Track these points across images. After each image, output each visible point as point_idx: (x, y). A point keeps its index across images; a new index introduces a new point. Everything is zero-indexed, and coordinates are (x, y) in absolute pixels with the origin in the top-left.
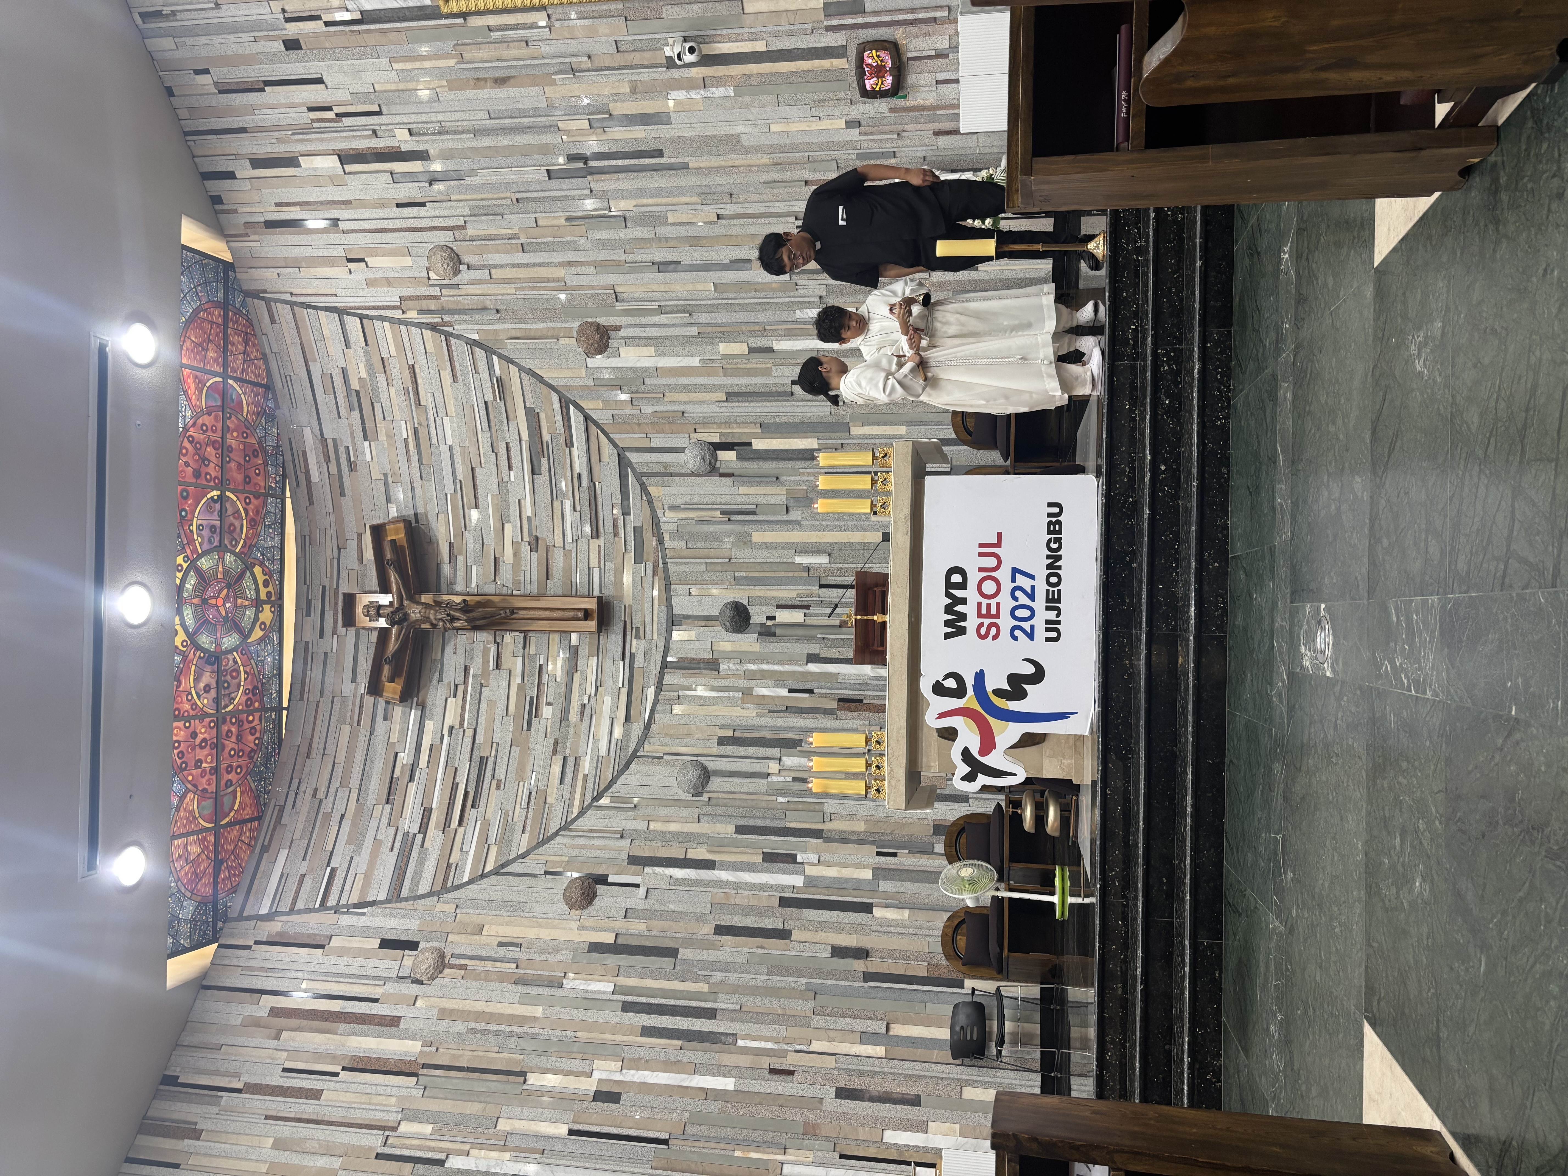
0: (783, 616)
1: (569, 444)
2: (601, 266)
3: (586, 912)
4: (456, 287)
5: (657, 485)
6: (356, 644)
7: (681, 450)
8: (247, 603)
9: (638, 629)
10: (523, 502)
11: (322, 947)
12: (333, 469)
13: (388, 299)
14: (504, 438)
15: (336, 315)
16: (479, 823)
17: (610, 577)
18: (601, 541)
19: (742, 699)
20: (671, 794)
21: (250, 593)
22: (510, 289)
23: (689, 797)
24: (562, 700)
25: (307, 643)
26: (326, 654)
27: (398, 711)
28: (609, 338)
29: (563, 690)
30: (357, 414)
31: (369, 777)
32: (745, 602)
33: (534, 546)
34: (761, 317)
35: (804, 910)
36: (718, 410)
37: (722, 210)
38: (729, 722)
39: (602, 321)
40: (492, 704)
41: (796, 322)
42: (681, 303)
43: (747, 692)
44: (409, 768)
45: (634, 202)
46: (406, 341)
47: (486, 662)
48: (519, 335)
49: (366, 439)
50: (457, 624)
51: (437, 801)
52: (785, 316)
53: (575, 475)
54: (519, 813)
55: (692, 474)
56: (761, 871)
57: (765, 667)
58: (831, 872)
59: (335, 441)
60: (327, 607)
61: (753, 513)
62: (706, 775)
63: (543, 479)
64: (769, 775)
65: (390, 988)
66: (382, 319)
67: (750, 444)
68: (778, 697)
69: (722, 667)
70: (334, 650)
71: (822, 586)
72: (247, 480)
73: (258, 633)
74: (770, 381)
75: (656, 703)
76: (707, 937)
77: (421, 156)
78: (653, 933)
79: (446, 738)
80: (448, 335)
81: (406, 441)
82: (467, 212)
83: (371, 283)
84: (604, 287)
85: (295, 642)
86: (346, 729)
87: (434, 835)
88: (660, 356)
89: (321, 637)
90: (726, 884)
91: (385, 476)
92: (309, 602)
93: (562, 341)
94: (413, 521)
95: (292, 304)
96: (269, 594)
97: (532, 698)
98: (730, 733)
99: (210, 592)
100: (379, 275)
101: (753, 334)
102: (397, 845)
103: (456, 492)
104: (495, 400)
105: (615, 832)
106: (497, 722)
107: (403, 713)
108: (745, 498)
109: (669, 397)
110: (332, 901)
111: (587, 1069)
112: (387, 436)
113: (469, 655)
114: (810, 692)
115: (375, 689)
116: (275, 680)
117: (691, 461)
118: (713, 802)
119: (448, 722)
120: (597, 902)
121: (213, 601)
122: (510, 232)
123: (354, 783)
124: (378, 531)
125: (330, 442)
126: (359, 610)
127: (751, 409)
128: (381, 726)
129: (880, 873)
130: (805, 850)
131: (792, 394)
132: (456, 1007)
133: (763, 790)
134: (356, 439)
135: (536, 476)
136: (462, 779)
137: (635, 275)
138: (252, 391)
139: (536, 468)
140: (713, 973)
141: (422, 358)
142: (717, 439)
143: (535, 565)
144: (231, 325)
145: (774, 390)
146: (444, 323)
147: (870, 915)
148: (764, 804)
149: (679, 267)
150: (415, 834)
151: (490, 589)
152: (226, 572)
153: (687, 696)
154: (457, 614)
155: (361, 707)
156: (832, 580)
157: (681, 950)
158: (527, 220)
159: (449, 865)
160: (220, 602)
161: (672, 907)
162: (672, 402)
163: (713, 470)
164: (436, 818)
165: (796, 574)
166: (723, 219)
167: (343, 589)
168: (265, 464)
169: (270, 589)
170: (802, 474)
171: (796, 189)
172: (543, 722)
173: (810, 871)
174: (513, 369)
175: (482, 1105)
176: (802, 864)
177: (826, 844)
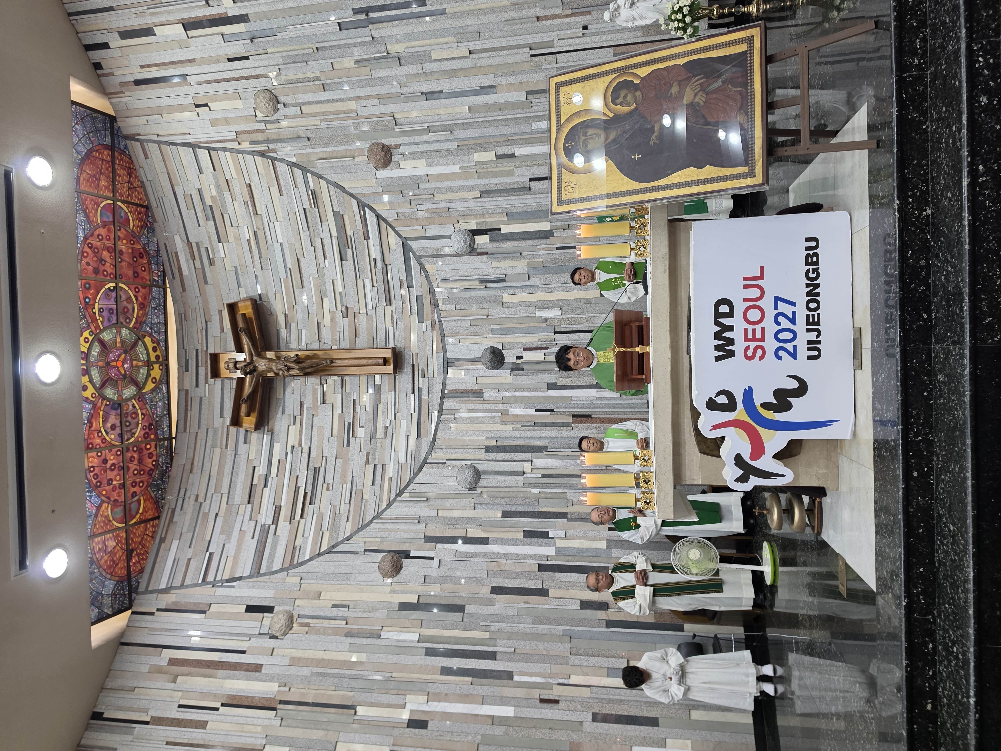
0: (529, 356)
1: (366, 237)
2: (382, 98)
3: (396, 579)
4: (277, 121)
5: (432, 264)
6: (222, 389)
7: (449, 237)
8: (140, 364)
9: (423, 370)
10: (335, 281)
11: (204, 612)
12: (198, 265)
13: (227, 134)
14: (319, 235)
15: (191, 149)
16: (315, 515)
17: (401, 333)
18: (393, 308)
19: (501, 417)
20: (453, 489)
21: (143, 357)
22: (316, 121)
23: (467, 491)
24: (371, 424)
25: (187, 391)
26: (201, 398)
27: (254, 436)
28: (391, 155)
29: (371, 417)
30: (212, 223)
31: (235, 485)
32: (500, 347)
33: (345, 314)
34: (505, 130)
35: (557, 574)
36: (474, 205)
37: (473, 46)
38: (492, 435)
39: (386, 142)
40: (321, 428)
41: (532, 132)
42: (444, 123)
43: (504, 413)
44: (264, 477)
45: (405, 45)
46: (243, 165)
47: (315, 399)
48: (325, 156)
49: (220, 241)
50: (292, 372)
51: (285, 501)
52: (523, 128)
53: (372, 260)
54: (344, 507)
55: (457, 255)
56: (523, 545)
57: (517, 394)
58: (575, 544)
59: (197, 244)
60: (200, 364)
61: (504, 281)
62: (478, 474)
63: (349, 264)
64: (524, 473)
65: (255, 642)
66: (225, 149)
67: (499, 229)
68: (527, 415)
69: (485, 395)
70: (207, 395)
71: (556, 333)
72: (136, 275)
73: (150, 386)
74: (512, 180)
75: (438, 423)
76: (486, 596)
77: (242, 19)
78: (445, 594)
79: (289, 455)
80: (273, 160)
81: (249, 241)
82: (280, 61)
83: (214, 123)
84: (386, 115)
85: (179, 390)
86: (218, 451)
87: (283, 524)
88: (430, 166)
89: (197, 386)
90: (497, 555)
91: (236, 267)
92: (187, 361)
93: (357, 159)
94: (258, 300)
95: (159, 143)
96: (157, 357)
97: (349, 423)
98: (494, 443)
99: (111, 357)
100: (219, 116)
101: (499, 144)
102: (257, 534)
103: (287, 277)
104: (311, 207)
105: (414, 519)
106: (325, 441)
107: (258, 438)
108: (497, 270)
109: (438, 197)
110: (210, 578)
111: (401, 702)
112: (235, 238)
113: (303, 394)
114: (552, 410)
115: (236, 421)
116: (166, 419)
117: (456, 245)
118: (484, 494)
119: (290, 444)
120: (402, 571)
121: (114, 364)
122: (313, 75)
123: (225, 490)
124: (232, 308)
125: (194, 245)
126: (222, 365)
127: (499, 203)
128: (242, 448)
129: (612, 544)
130: (554, 528)
131: (530, 189)
132: (303, 656)
133: (521, 484)
134: (213, 242)
135: (343, 262)
136: (301, 484)
137: (409, 104)
138: (136, 210)
139: (343, 256)
140: (492, 624)
141: (255, 179)
142: (475, 228)
143: (346, 327)
144: (117, 162)
145: (516, 186)
146: (270, 150)
148: (522, 495)
149: (442, 95)
150: (269, 526)
151: (316, 346)
152: (122, 342)
153: (461, 418)
154: (292, 365)
155: (228, 435)
156: (563, 328)
157: (467, 606)
158: (325, 64)
159: (294, 548)
160: (119, 364)
161: (458, 573)
162: (440, 201)
163: (472, 250)
164: (284, 513)
165: (537, 325)
166: (474, 53)
167: (211, 351)
168: (149, 263)
169: (158, 353)
170: (539, 250)
171: (529, 25)
172: (358, 440)
173: (560, 543)
174: (323, 183)
175: (325, 732)
176: (553, 538)
177: (571, 523)
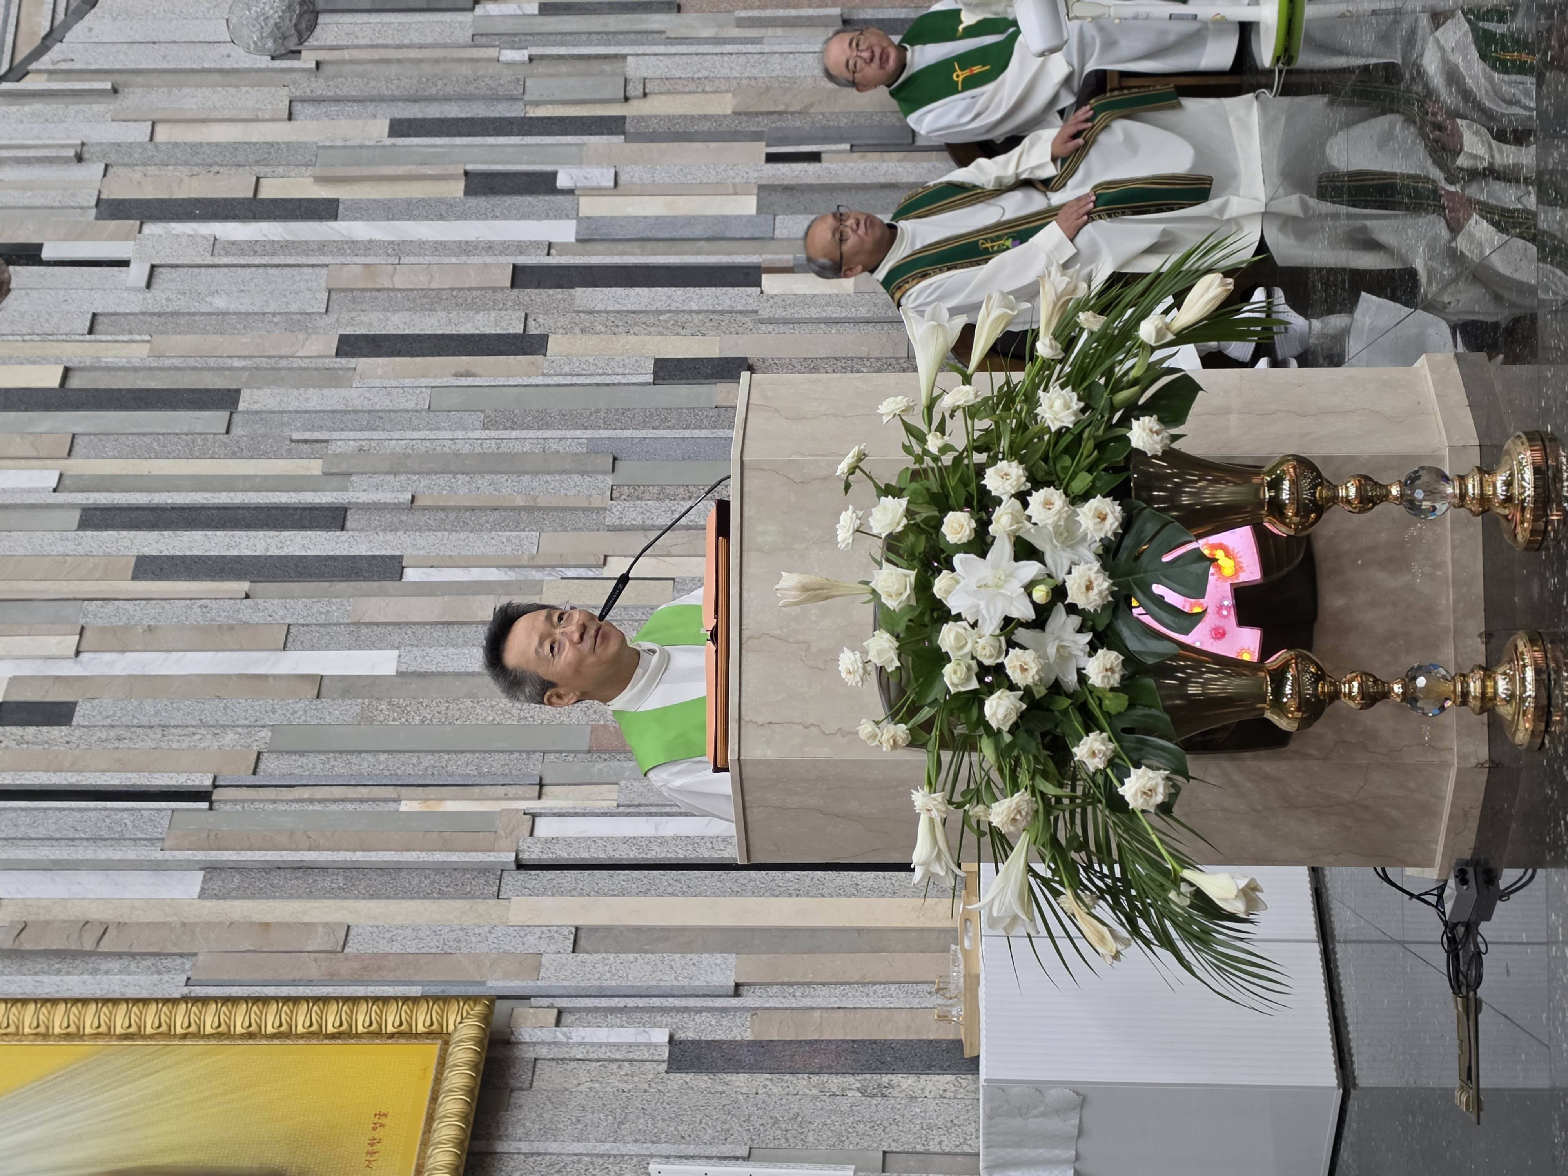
20: (211, 59)
23: (264, 62)
35: (579, 291)
56: (463, 216)
58: (649, 207)
62: (307, 12)
76: (319, 363)
78: (168, 363)
90: (369, 246)
105: (60, 149)
118: (326, 69)
129: (777, 198)
130: (579, 160)
133: (465, 36)
140: (335, 435)
147: (753, 291)
148: (466, 70)
157: (245, 395)
161: (220, 303)
173: (593, 207)
176: (570, 192)
177: (635, 146)
